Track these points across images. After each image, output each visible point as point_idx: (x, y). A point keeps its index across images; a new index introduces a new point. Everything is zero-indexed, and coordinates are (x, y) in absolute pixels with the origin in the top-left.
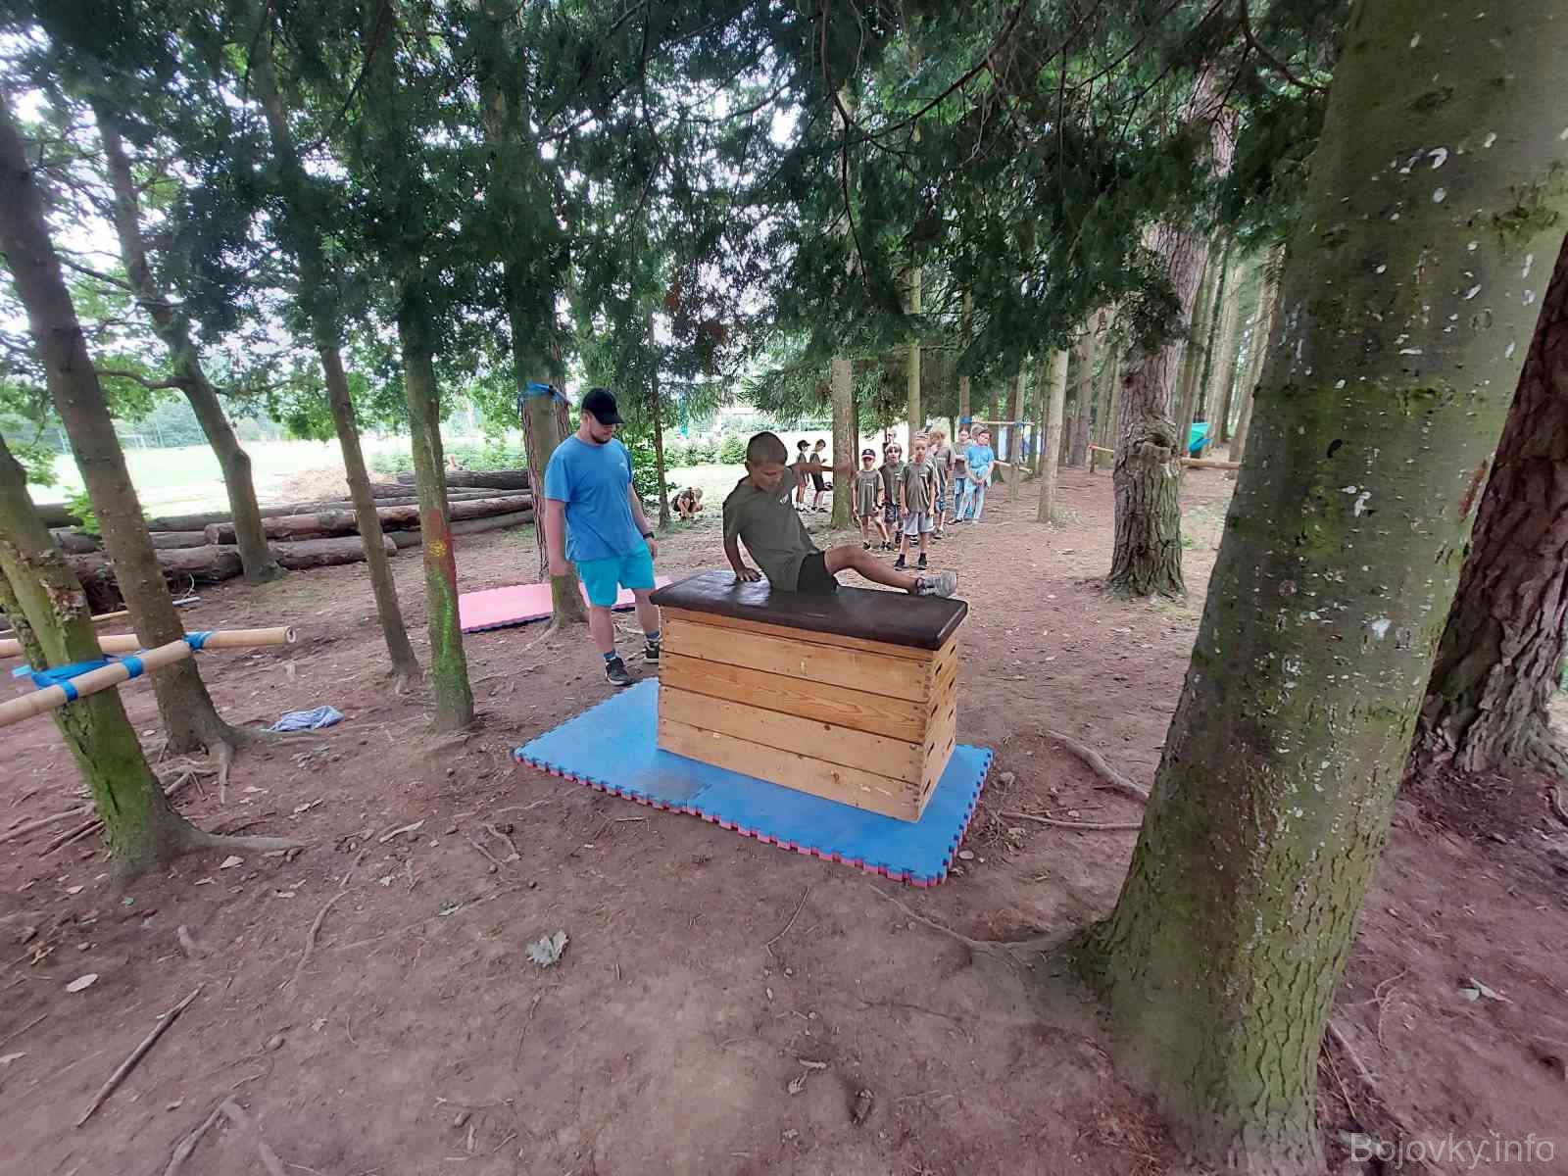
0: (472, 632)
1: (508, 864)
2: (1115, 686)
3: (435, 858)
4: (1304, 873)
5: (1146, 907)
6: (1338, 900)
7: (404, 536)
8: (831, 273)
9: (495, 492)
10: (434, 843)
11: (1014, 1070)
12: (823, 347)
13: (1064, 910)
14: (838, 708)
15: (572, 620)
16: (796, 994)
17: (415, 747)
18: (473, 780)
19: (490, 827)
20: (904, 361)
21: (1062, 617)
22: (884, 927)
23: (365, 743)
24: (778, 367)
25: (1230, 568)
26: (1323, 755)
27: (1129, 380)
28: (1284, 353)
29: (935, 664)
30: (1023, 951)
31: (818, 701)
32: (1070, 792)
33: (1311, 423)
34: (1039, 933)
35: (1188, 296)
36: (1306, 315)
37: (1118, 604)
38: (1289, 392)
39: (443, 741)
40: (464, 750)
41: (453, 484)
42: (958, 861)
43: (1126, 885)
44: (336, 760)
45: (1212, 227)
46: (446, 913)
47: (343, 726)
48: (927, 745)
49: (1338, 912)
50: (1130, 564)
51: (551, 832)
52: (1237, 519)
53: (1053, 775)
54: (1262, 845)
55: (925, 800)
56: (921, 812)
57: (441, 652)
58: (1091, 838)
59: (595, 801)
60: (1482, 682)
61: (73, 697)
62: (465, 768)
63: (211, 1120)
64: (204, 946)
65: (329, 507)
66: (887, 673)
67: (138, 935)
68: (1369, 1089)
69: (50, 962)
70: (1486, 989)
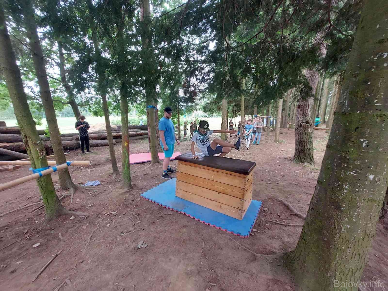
0: (132, 164)
1: (138, 223)
2: (295, 187)
3: (120, 220)
4: (350, 243)
5: (304, 249)
6: (361, 252)
7: (118, 140)
8: (223, 80)
9: (139, 130)
10: (120, 217)
12: (220, 97)
13: (281, 247)
14: (222, 189)
15: (156, 162)
16: (209, 264)
17: (117, 192)
18: (130, 201)
19: (134, 213)
20: (240, 101)
21: (281, 167)
22: (232, 248)
23: (105, 190)
24: (209, 102)
25: (328, 159)
26: (355, 211)
27: (299, 107)
28: (342, 104)
29: (247, 178)
30: (270, 258)
31: (216, 186)
32: (283, 215)
33: (350, 122)
34: (274, 253)
35: (314, 87)
36: (348, 95)
37: (296, 165)
38: (344, 114)
39: (123, 191)
40: (129, 194)
41: (130, 128)
42: (252, 231)
43: (299, 242)
44: (98, 194)
45: (321, 70)
46: (122, 235)
47: (100, 186)
48: (245, 200)
49: (361, 256)
50: (299, 154)
51: (148, 216)
52: (330, 146)
53: (278, 209)
54: (338, 234)
55: (244, 214)
56: (243, 217)
57: (124, 168)
58: (289, 228)
59: (160, 209)
61: (41, 176)
62: (129, 198)
63: (63, 284)
64: (64, 238)
65: (101, 133)
66: (235, 181)
67: (50, 234)
69: (30, 239)
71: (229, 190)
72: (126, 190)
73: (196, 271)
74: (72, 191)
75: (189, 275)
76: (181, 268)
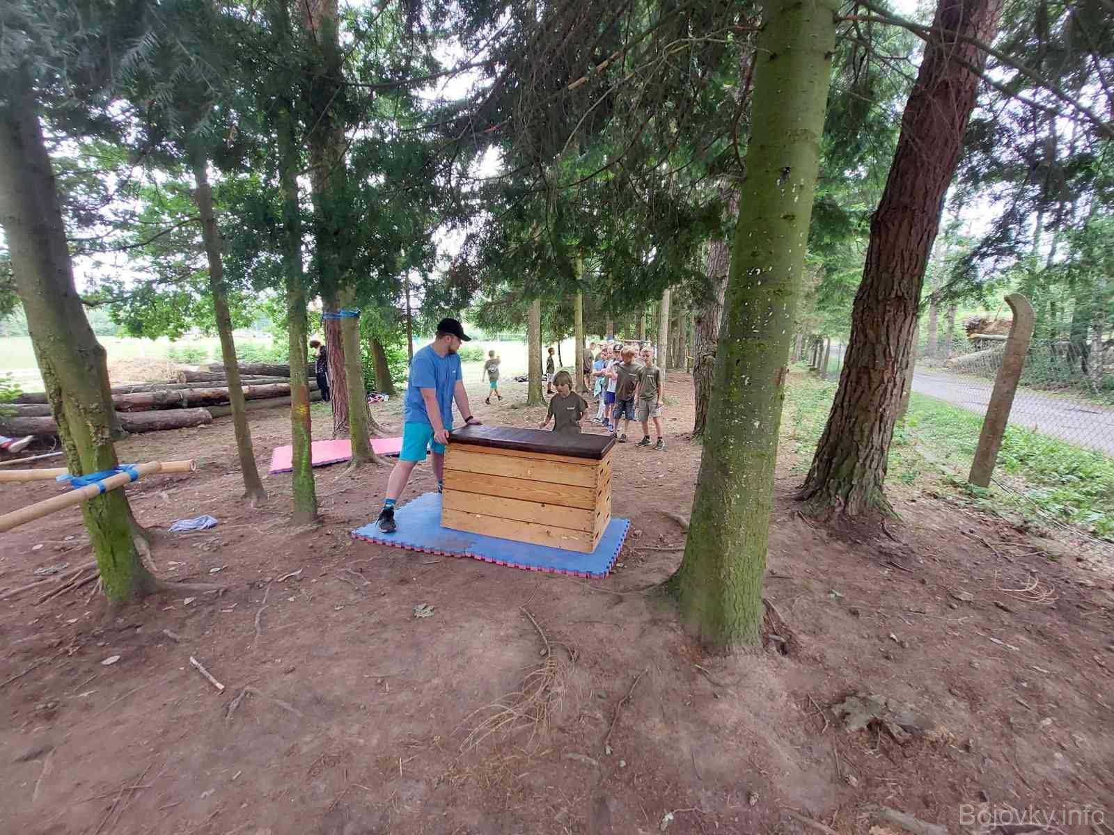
1: (365, 586)
7: (217, 410)
9: (283, 379)
10: (314, 580)
11: (640, 637)
14: (549, 494)
15: (365, 462)
17: (281, 535)
18: (327, 550)
23: (243, 535)
27: (699, 321)
29: (600, 467)
31: (536, 491)
32: (669, 536)
33: (732, 353)
38: (725, 341)
42: (614, 568)
47: (220, 527)
48: (596, 513)
50: (704, 424)
53: (661, 529)
55: (596, 542)
57: (300, 474)
59: (409, 556)
60: (852, 472)
61: (103, 491)
62: (319, 543)
63: (242, 695)
64: (186, 636)
65: (160, 388)
66: (575, 474)
67: (136, 637)
68: (783, 624)
69: (81, 653)
70: (838, 594)
71: (564, 495)
72: (308, 527)
73: (517, 634)
74: (142, 545)
75: (505, 641)
76: (487, 634)
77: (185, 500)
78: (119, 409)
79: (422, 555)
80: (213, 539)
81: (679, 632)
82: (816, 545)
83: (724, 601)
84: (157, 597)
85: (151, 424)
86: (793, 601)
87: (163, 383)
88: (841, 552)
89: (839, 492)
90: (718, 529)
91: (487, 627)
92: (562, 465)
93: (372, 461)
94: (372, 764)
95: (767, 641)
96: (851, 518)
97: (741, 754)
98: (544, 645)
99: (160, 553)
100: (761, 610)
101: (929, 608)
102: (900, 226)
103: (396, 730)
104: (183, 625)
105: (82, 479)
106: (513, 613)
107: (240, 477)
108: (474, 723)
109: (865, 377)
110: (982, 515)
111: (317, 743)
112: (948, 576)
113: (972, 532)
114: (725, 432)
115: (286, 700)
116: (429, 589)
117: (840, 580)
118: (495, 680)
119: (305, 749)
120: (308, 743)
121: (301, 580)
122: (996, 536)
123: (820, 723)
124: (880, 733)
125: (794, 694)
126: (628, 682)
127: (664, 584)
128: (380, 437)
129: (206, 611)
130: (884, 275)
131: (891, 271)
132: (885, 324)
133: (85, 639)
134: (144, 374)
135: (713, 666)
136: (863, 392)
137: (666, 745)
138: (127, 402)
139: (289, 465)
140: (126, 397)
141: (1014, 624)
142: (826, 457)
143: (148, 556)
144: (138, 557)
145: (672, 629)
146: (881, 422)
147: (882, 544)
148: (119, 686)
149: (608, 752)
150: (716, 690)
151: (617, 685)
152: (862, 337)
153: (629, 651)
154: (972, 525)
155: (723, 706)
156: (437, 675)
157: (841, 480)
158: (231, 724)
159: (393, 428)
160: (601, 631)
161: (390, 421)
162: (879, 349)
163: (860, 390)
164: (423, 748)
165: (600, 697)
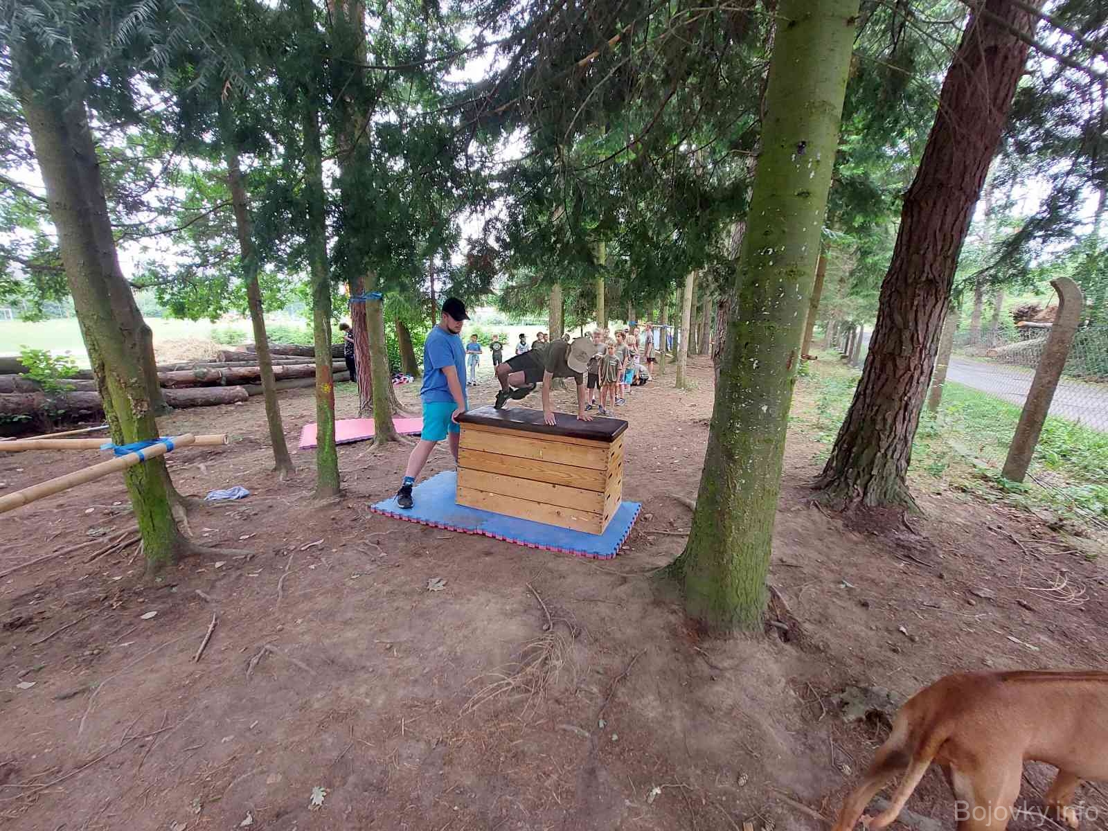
1: (381, 558)
3: (337, 556)
8: (555, 242)
10: (334, 550)
11: (642, 618)
15: (388, 440)
18: (348, 522)
19: (366, 542)
20: (594, 287)
21: (685, 440)
22: (584, 573)
23: (271, 506)
26: (750, 458)
27: (721, 305)
29: (611, 450)
31: (549, 472)
33: (740, 336)
38: (734, 325)
39: (324, 502)
40: (339, 507)
42: (621, 549)
44: (256, 514)
46: (354, 577)
47: (251, 498)
48: (606, 494)
53: (672, 513)
54: (732, 496)
55: (606, 524)
56: (603, 530)
57: (324, 449)
59: (423, 531)
60: (872, 462)
61: (142, 460)
62: (342, 515)
63: (262, 652)
64: (215, 597)
65: (201, 367)
66: (586, 456)
67: (171, 595)
68: (787, 611)
69: (123, 608)
70: (849, 585)
71: (574, 476)
72: (332, 500)
73: (522, 609)
74: (179, 512)
75: (511, 615)
76: (493, 608)
77: (221, 472)
78: (164, 386)
79: (435, 530)
80: (244, 508)
81: (681, 614)
82: (829, 534)
83: (727, 586)
84: (191, 560)
85: (193, 400)
86: (801, 590)
87: (205, 361)
88: (856, 543)
89: (858, 482)
90: (722, 513)
91: (493, 600)
92: (573, 447)
93: (394, 440)
94: (376, 723)
95: (769, 627)
96: (870, 509)
97: (734, 736)
98: (547, 621)
99: (197, 519)
100: (766, 597)
101: (945, 603)
102: (935, 204)
103: (401, 693)
104: (213, 587)
105: (123, 448)
106: (518, 589)
107: (271, 452)
108: (474, 691)
109: (890, 365)
110: (1013, 510)
111: (327, 699)
112: (968, 570)
113: (1000, 528)
114: (732, 417)
115: (302, 660)
116: (440, 563)
117: (853, 571)
118: (497, 651)
119: (316, 706)
120: (319, 701)
121: (322, 549)
122: (1026, 533)
123: (817, 711)
124: (878, 724)
125: (793, 681)
126: (627, 660)
127: (669, 566)
128: (403, 417)
129: (234, 575)
130: (915, 257)
131: (922, 252)
132: (914, 308)
133: (127, 593)
134: (188, 353)
135: (713, 650)
136: (887, 380)
137: (659, 722)
138: (171, 380)
139: (315, 442)
140: (170, 374)
141: (1036, 623)
142: (845, 446)
143: (185, 522)
144: (175, 523)
145: (674, 612)
146: (905, 410)
147: (901, 537)
148: (154, 638)
149: (601, 725)
150: (714, 672)
151: (616, 662)
152: (888, 321)
153: (629, 631)
154: (1001, 521)
155: (719, 688)
156: (442, 644)
157: (861, 470)
158: (251, 679)
159: (415, 409)
160: (604, 609)
161: (412, 402)
162: (906, 335)
163: (884, 376)
164: (425, 711)
165: (598, 672)
